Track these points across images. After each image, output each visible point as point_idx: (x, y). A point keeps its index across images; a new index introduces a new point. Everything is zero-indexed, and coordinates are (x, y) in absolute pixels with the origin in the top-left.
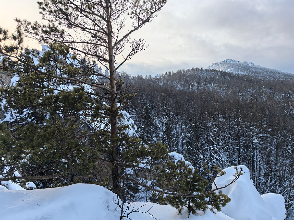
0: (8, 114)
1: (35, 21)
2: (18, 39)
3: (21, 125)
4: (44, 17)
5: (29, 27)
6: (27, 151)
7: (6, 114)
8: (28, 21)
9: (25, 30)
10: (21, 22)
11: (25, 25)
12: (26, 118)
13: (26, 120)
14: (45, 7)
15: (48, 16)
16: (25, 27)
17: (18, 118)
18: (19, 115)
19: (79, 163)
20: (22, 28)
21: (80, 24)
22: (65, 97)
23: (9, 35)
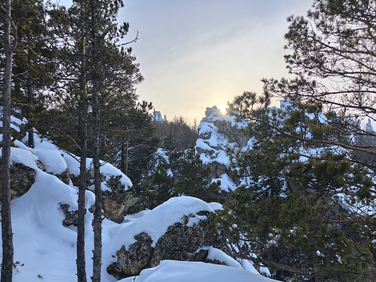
0: (243, 179)
1: (282, 77)
2: (265, 102)
3: (256, 193)
4: (291, 71)
5: (276, 86)
6: (275, 231)
7: (241, 180)
8: (275, 79)
9: (272, 90)
10: (268, 82)
11: (272, 85)
12: (261, 186)
13: (260, 188)
14: (293, 59)
15: (295, 69)
16: (272, 86)
17: (253, 185)
18: (254, 181)
19: (341, 263)
20: (268, 88)
21: (339, 70)
22: (320, 167)
23: (257, 98)
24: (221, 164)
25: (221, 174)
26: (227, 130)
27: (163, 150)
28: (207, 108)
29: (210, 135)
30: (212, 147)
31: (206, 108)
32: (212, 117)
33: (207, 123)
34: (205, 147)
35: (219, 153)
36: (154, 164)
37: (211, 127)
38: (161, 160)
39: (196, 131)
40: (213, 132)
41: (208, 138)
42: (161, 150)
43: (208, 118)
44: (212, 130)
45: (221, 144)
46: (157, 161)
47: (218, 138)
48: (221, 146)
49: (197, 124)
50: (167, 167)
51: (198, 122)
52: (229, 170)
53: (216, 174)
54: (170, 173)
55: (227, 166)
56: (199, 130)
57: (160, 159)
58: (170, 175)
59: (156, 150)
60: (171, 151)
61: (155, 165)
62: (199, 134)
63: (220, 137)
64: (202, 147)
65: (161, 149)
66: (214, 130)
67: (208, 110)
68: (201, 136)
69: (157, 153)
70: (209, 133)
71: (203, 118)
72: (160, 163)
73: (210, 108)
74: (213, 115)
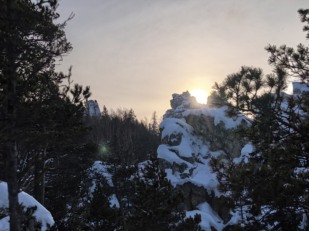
2: (277, 85)
5: (290, 57)
8: (288, 46)
11: (284, 56)
13: (264, 227)
16: (284, 58)
17: (251, 221)
18: (252, 216)
24: (199, 186)
25: (199, 202)
26: (208, 130)
27: (103, 164)
28: (174, 95)
29: (180, 139)
30: (184, 158)
31: (172, 95)
32: (181, 110)
33: (174, 118)
34: (172, 157)
35: (195, 168)
36: (88, 188)
37: (181, 126)
38: (100, 181)
39: (156, 132)
40: (185, 133)
41: (177, 143)
42: (100, 164)
43: (175, 111)
44: (183, 131)
45: (199, 154)
46: (94, 182)
47: (194, 143)
48: (198, 157)
49: (157, 121)
50: (109, 191)
51: (159, 117)
52: (211, 196)
53: (191, 203)
54: (114, 202)
55: (208, 189)
56: (161, 129)
57: (98, 178)
58: (115, 205)
59: (91, 164)
60: (117, 165)
61: (90, 188)
62: (162, 137)
63: (197, 143)
64: (166, 159)
65: (99, 162)
66: (186, 130)
67: (176, 98)
68: (165, 140)
69: (93, 169)
70: (177, 136)
71: (168, 111)
72: (98, 186)
73: (178, 95)
74: (183, 106)
